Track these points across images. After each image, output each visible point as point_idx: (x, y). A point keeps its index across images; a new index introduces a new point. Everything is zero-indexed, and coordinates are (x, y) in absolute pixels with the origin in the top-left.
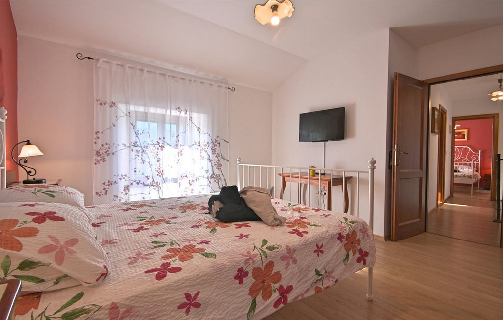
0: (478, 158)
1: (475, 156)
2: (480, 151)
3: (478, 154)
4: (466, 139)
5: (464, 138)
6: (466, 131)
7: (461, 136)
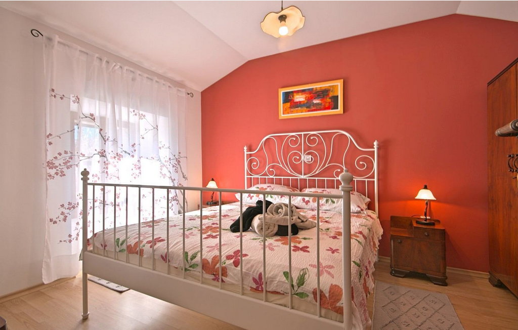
0: (370, 167)
1: (364, 159)
2: (375, 143)
3: (372, 154)
4: (340, 110)
5: (338, 108)
6: (339, 84)
7: (328, 100)
